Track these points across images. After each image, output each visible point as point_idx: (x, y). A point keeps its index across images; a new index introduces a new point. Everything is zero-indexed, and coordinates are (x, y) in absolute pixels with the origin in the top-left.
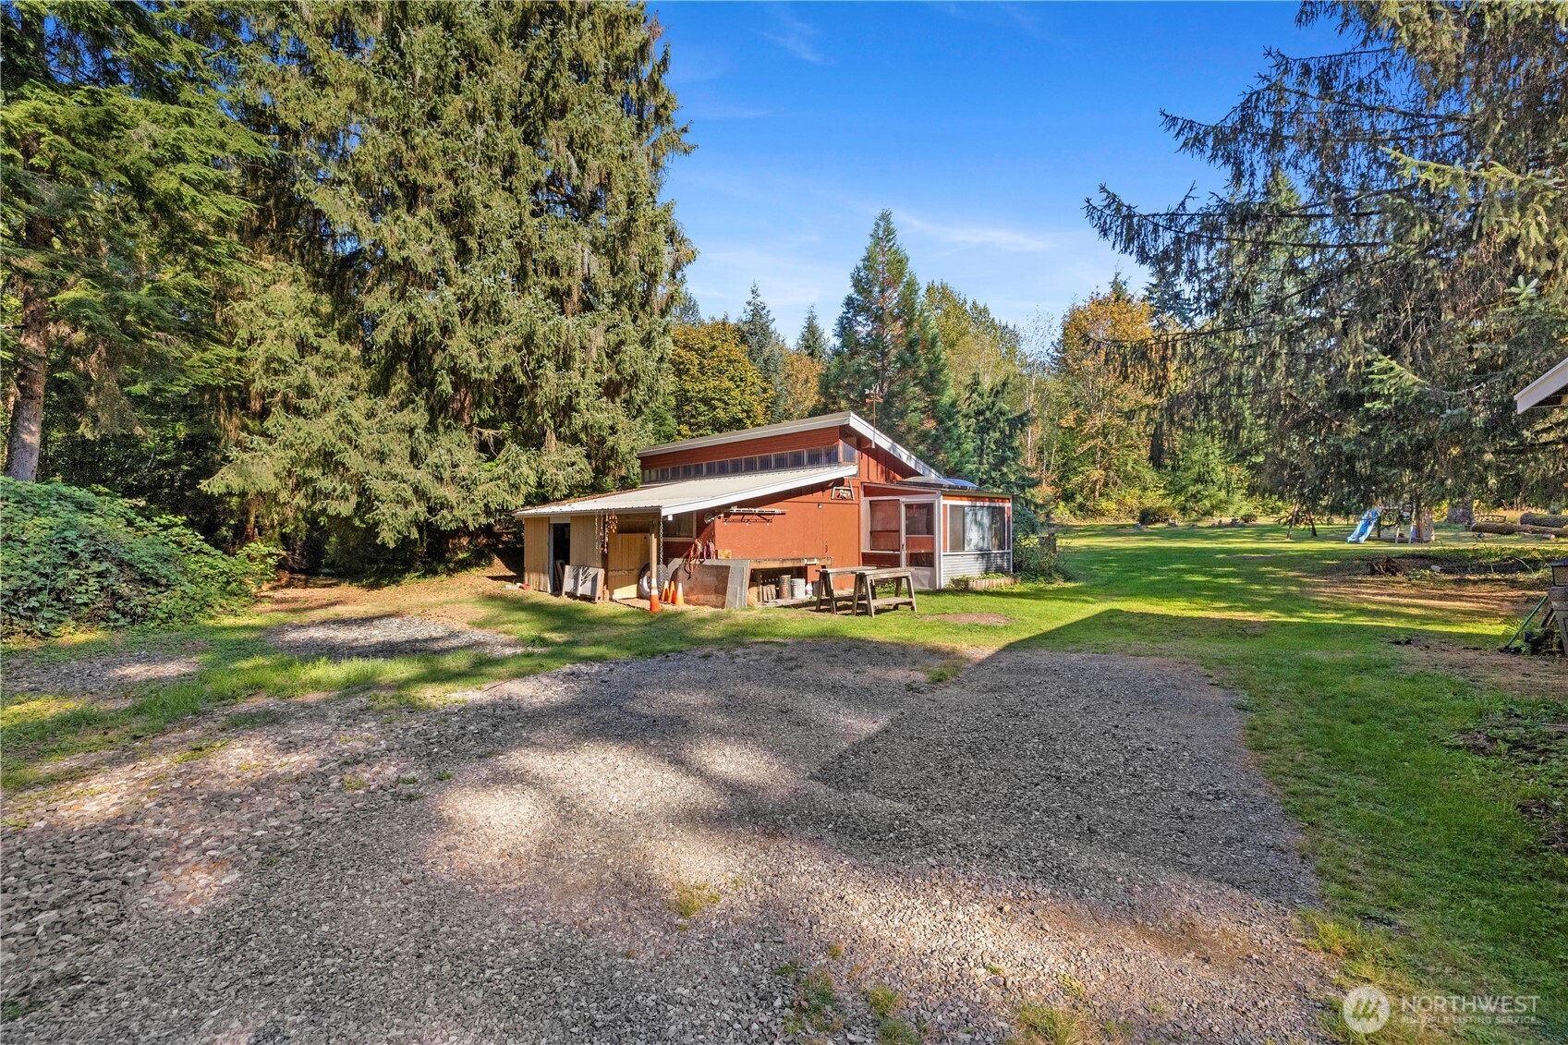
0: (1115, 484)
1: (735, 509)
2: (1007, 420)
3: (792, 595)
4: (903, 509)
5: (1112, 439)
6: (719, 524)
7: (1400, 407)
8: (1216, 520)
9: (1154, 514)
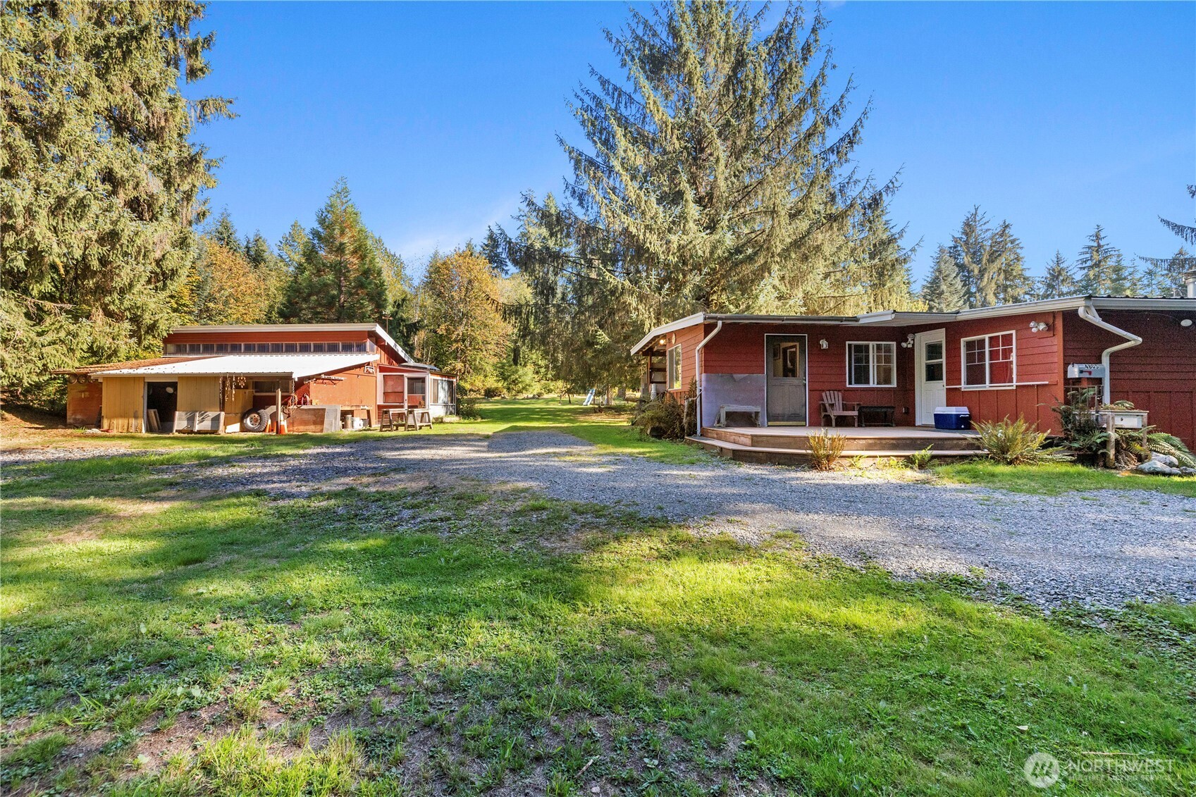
0: (469, 372)
1: (323, 376)
2: (406, 325)
3: (353, 426)
4: (406, 380)
5: (467, 343)
6: (312, 385)
7: (604, 348)
8: (525, 396)
9: (493, 391)
